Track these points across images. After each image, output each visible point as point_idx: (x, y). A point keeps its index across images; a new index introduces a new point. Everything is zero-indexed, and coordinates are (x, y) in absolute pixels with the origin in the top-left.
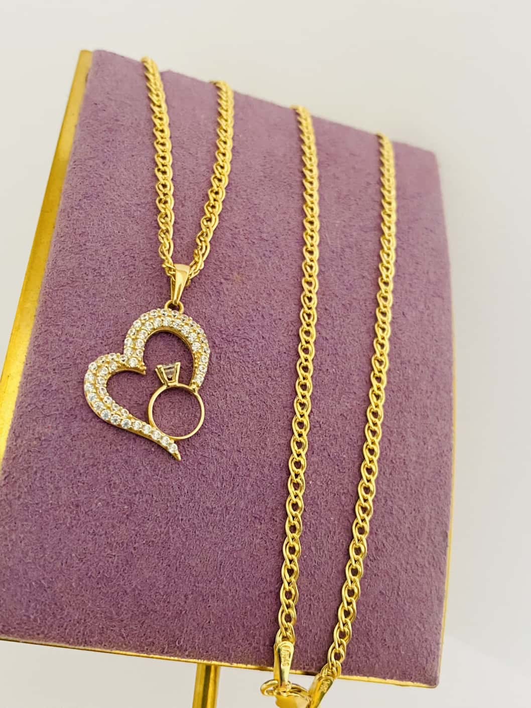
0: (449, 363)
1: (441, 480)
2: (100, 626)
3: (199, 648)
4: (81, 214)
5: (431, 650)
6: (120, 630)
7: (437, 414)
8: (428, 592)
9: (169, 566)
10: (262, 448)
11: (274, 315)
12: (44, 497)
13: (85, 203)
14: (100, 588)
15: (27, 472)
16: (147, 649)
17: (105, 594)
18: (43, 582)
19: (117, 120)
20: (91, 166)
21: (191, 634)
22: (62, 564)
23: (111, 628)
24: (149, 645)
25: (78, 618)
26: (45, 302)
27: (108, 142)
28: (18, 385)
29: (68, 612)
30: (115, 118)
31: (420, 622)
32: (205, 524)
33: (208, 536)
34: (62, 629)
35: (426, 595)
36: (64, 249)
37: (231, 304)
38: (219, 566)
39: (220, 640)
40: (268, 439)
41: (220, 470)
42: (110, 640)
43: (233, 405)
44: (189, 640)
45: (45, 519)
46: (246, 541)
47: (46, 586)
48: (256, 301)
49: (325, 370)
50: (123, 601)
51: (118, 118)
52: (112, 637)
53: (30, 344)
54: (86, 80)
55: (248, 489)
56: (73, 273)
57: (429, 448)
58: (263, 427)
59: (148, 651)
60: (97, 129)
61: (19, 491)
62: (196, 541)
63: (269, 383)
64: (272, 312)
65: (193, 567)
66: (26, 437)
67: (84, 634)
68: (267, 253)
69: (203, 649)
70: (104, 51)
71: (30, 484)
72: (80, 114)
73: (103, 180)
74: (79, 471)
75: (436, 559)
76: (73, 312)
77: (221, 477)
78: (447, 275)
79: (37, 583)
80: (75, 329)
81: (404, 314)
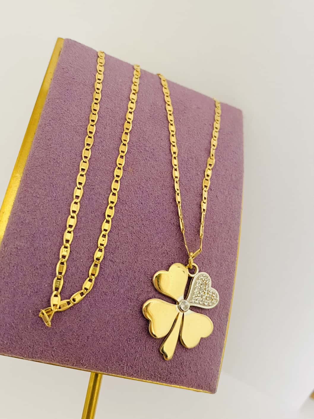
0: (238, 224)
1: (228, 286)
2: (41, 350)
3: (92, 365)
4: (50, 128)
5: (214, 375)
6: (51, 352)
7: (229, 251)
8: (216, 344)
9: (80, 320)
10: (135, 262)
11: (148, 191)
12: (17, 279)
13: (52, 122)
14: (43, 330)
15: (9, 265)
16: (65, 363)
17: (45, 333)
18: (12, 324)
19: (74, 79)
20: (57, 103)
21: (89, 357)
22: (24, 315)
23: (47, 351)
24: (66, 361)
25: (30, 344)
26: (27, 175)
27: (68, 90)
28: (8, 217)
29: (25, 341)
30: (73, 77)
31: (210, 360)
32: (101, 300)
33: (102, 307)
34: (20, 349)
35: (214, 346)
36: (39, 146)
37: (126, 184)
38: (107, 323)
39: (104, 361)
40: (139, 258)
41: (112, 272)
42: (46, 357)
43: (122, 238)
44: (87, 360)
45: (17, 291)
46: (123, 310)
47: (14, 327)
48: (139, 183)
49: (172, 223)
50: (54, 337)
51: (75, 78)
52: (47, 356)
53: (16, 196)
54: (59, 55)
55: (126, 283)
56: (42, 160)
57: (223, 268)
58: (137, 251)
59: (66, 364)
60: (62, 82)
61: (4, 275)
62: (96, 309)
63: (142, 228)
64: (148, 190)
65: (93, 322)
66: (10, 246)
67: (32, 353)
68: (148, 158)
69: (94, 366)
70: (71, 40)
71: (10, 272)
72: (54, 73)
73: (63, 111)
74: (37, 267)
75: (221, 327)
76: (41, 181)
77: (112, 276)
78: (241, 177)
79: (9, 324)
80: (41, 190)
81: (217, 196)
